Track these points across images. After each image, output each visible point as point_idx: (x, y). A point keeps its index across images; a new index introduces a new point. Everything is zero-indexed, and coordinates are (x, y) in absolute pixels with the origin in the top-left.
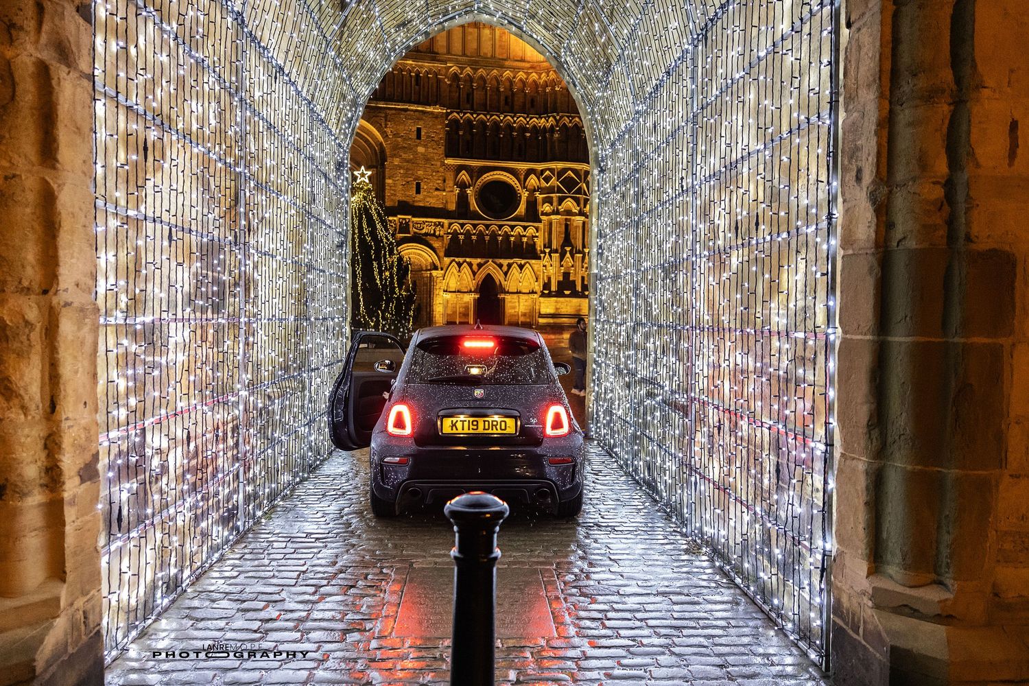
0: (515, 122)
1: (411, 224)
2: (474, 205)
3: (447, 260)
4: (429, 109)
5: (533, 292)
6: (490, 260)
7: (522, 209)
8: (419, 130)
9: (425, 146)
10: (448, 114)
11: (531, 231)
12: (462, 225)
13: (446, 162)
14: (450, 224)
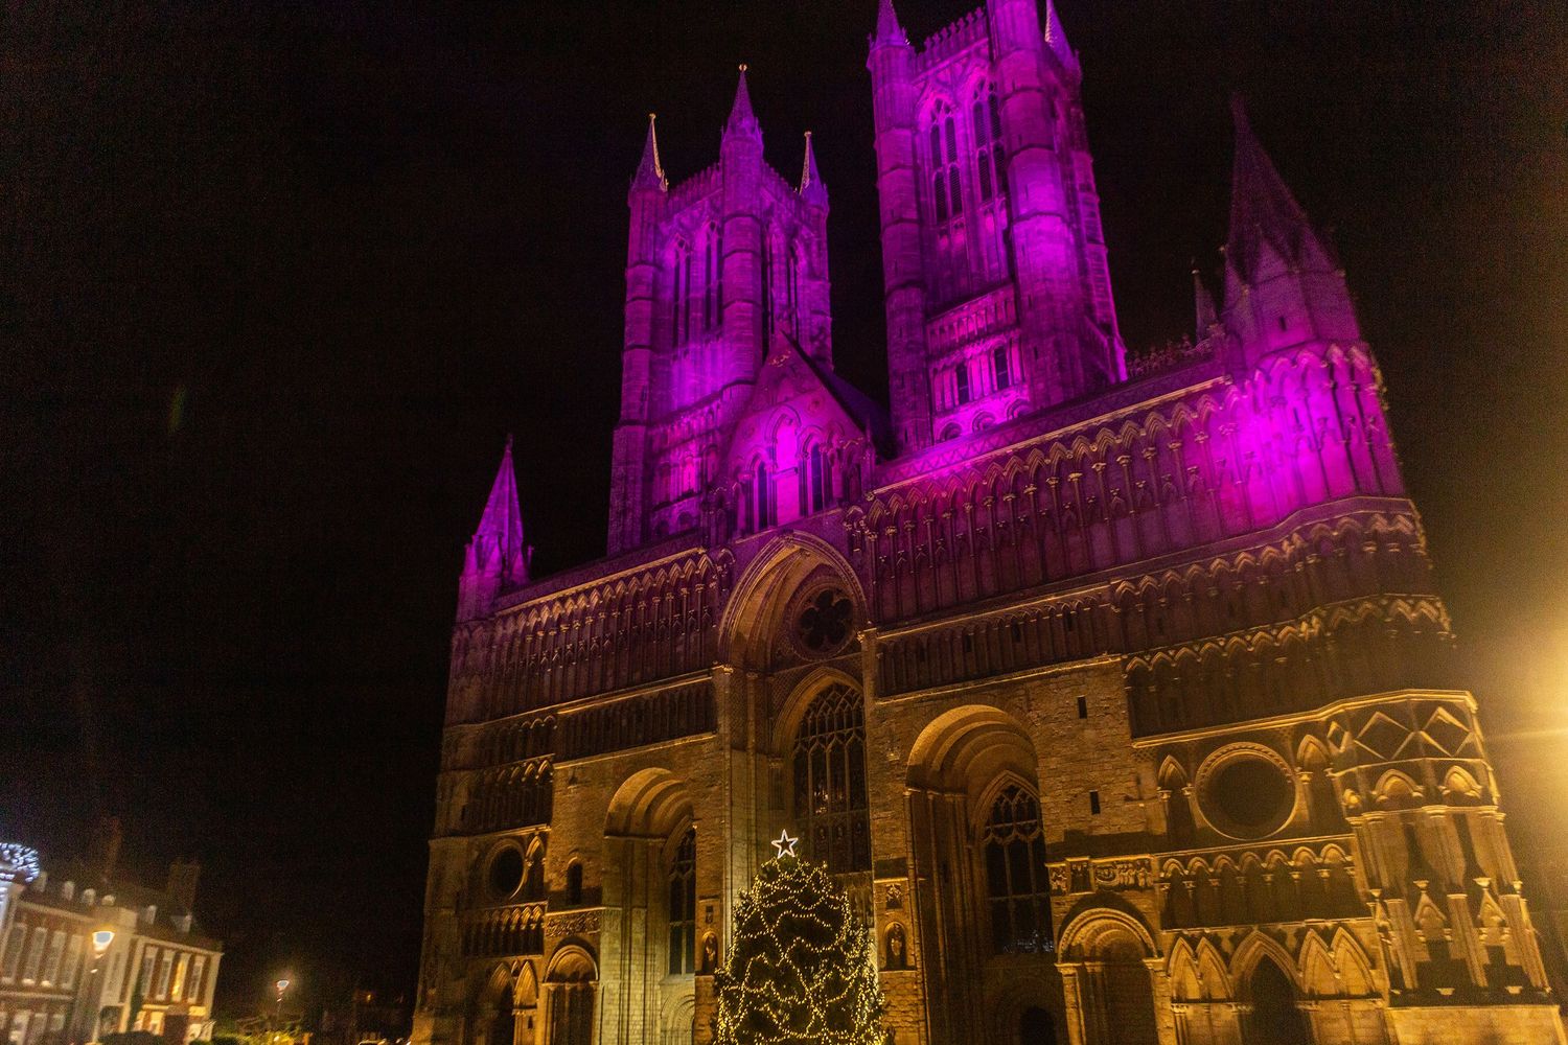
0: (1249, 644)
1: (1092, 872)
2: (1200, 818)
3: (1166, 935)
4: (1093, 663)
5: (1373, 995)
6: (1255, 928)
7: (1300, 807)
8: (1082, 702)
9: (1096, 727)
10: (1125, 663)
11: (1331, 853)
12: (1185, 861)
13: (1135, 747)
14: (1162, 862)
